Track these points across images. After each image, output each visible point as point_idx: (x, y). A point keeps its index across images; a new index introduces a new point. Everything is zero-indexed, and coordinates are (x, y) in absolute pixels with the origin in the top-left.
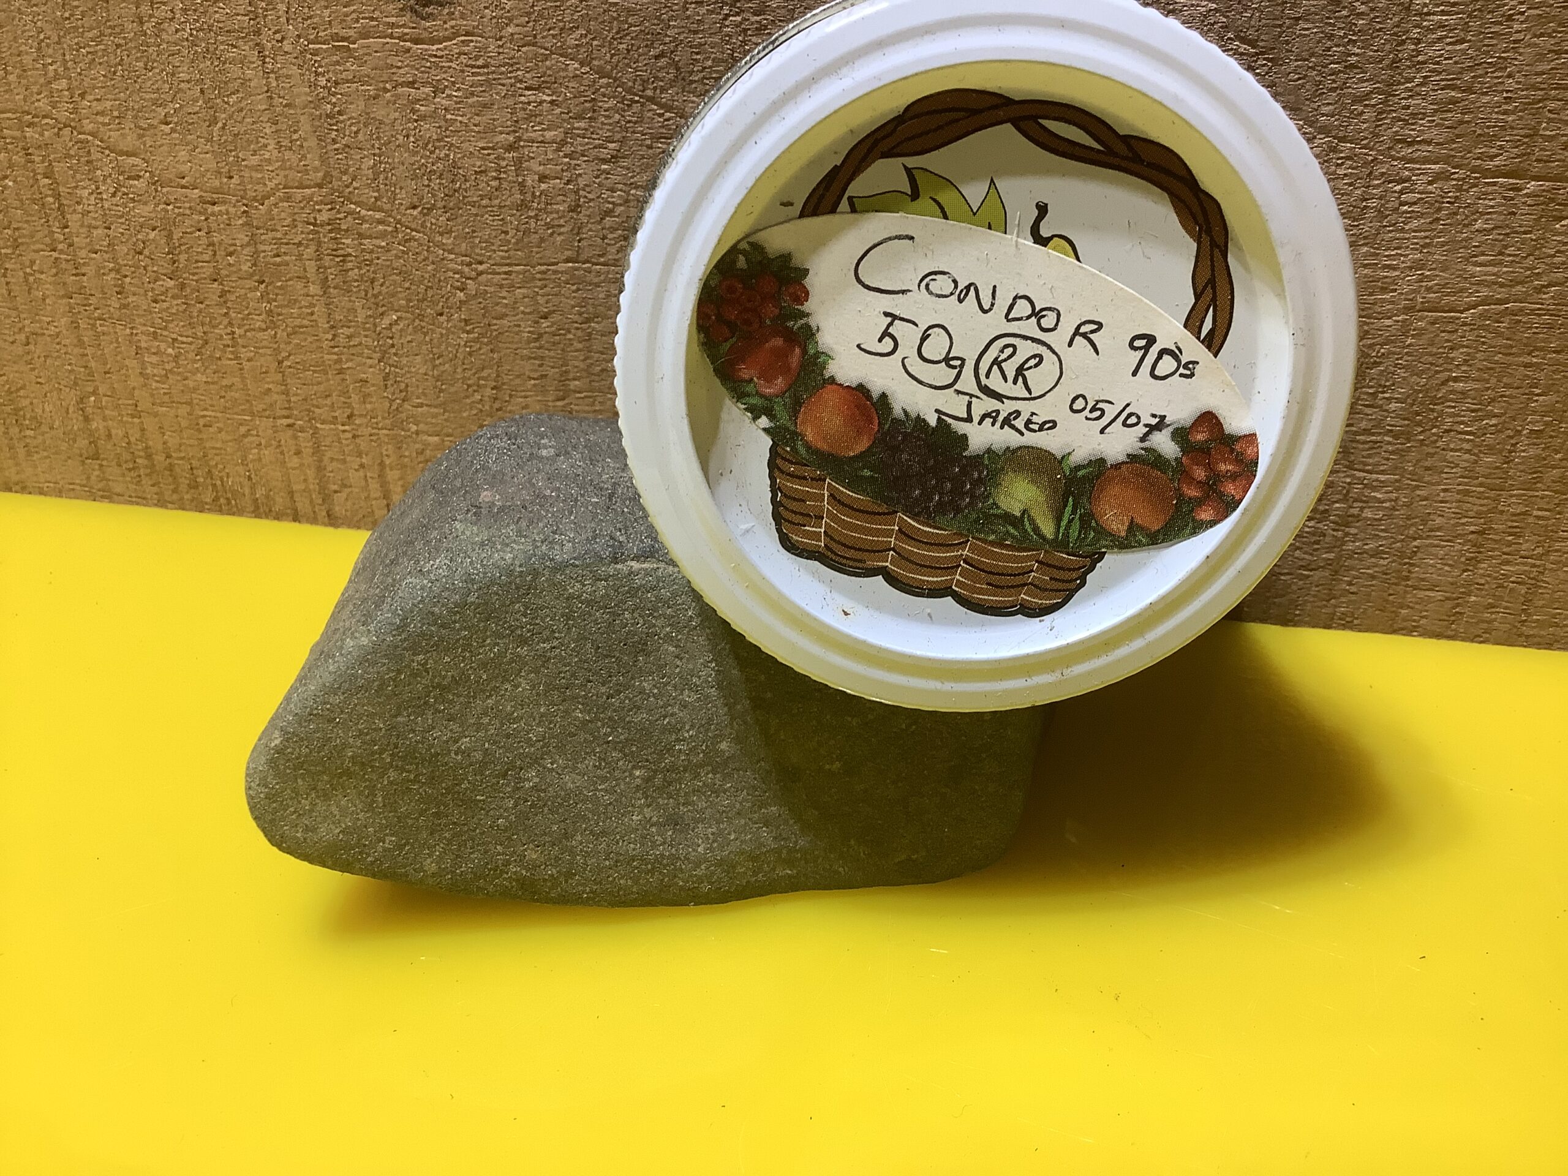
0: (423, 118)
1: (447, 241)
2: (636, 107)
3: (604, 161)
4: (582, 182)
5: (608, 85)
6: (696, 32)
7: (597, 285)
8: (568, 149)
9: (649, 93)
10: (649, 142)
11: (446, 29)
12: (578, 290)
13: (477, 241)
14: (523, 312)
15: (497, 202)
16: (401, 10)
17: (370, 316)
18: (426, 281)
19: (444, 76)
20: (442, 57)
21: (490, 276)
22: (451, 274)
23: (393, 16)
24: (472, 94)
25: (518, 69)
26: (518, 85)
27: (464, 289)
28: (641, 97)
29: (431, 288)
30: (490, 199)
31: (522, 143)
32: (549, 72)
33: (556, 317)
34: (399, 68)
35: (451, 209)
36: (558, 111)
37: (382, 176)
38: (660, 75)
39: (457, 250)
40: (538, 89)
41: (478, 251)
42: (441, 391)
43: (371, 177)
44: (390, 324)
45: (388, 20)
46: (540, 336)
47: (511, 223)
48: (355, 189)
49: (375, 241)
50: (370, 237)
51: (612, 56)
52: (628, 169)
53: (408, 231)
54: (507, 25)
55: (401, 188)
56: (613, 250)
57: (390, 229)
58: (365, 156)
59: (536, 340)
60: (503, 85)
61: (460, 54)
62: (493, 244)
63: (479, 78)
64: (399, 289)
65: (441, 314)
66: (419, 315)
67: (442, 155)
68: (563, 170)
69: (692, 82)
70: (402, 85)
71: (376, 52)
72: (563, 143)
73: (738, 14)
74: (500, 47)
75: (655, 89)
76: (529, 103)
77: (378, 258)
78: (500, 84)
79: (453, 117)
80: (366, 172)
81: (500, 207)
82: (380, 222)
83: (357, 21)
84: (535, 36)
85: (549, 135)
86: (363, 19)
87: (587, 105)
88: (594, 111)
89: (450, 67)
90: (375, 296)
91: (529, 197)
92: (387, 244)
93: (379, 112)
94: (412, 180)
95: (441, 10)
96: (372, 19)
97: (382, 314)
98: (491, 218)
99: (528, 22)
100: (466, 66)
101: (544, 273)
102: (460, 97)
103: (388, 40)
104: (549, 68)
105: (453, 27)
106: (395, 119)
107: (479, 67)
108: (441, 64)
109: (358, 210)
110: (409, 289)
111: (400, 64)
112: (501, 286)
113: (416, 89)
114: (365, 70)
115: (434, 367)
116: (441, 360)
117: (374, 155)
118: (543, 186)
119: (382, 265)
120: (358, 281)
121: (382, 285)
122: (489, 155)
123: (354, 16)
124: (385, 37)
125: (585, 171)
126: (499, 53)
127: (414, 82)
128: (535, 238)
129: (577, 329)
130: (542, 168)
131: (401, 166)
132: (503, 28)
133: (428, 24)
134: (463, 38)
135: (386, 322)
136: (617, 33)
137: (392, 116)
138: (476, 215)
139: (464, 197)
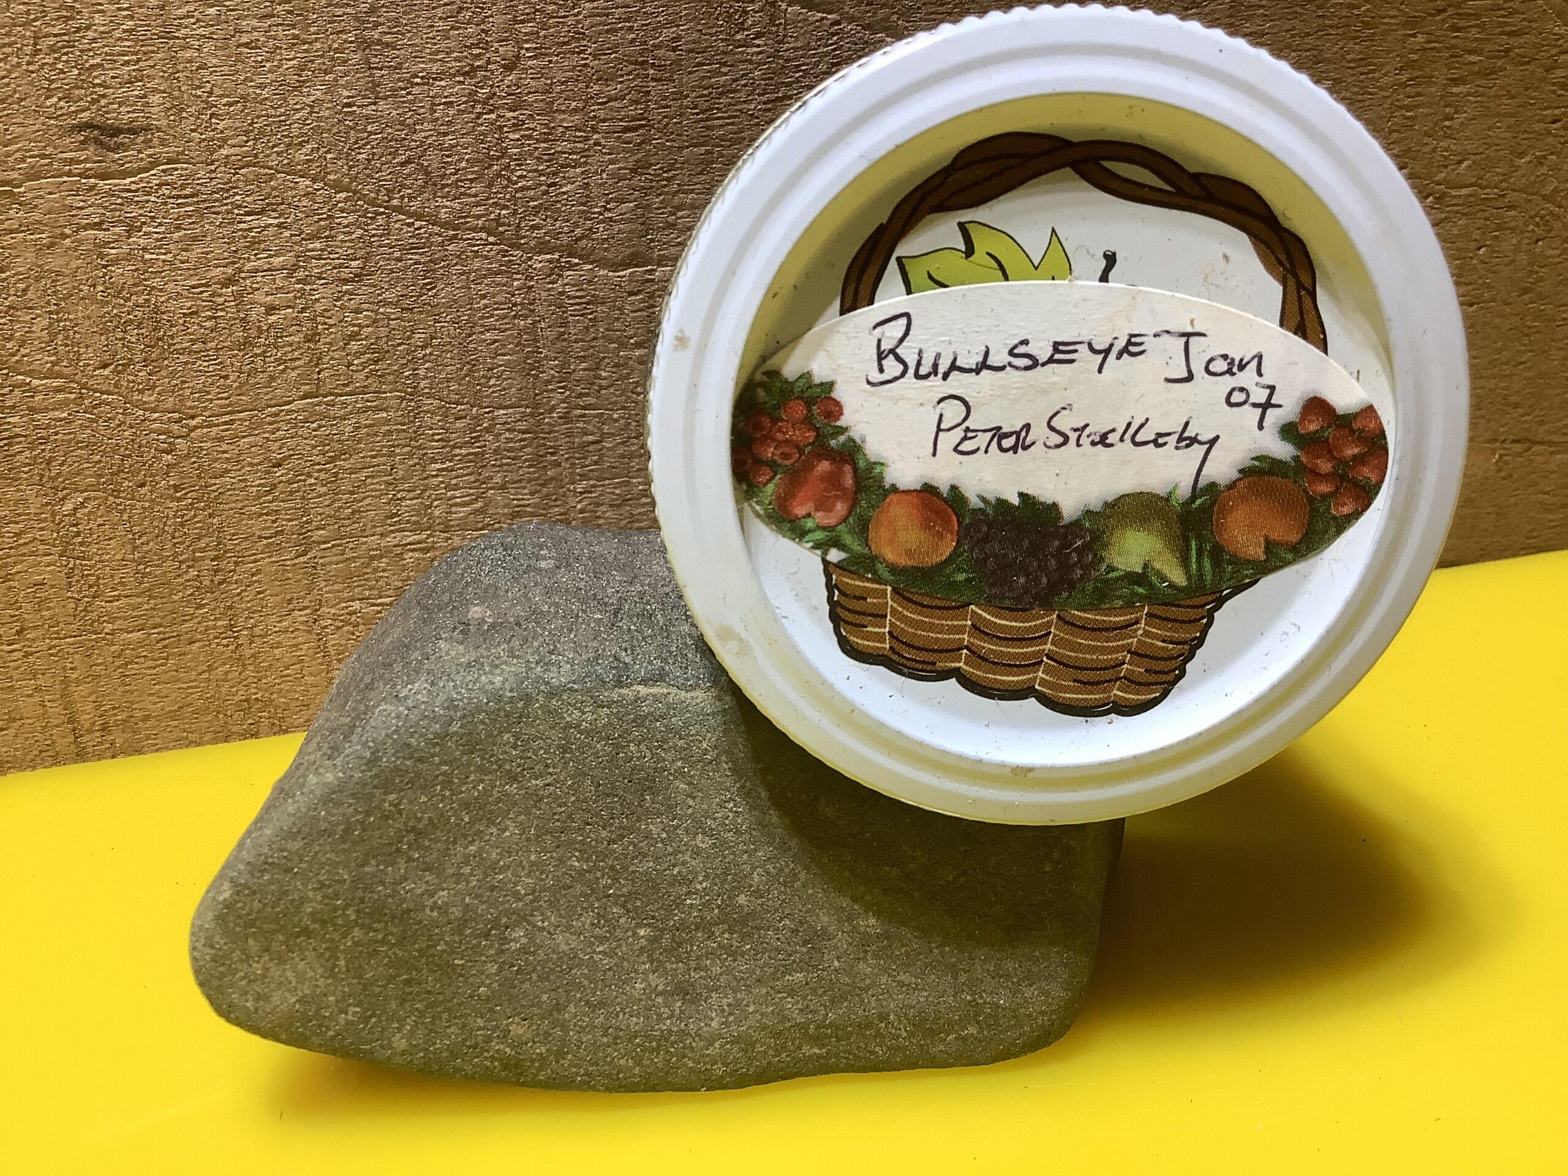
0: (115, 262)
1: (149, 398)
2: (380, 220)
3: (346, 281)
4: (320, 308)
5: (346, 200)
6: (445, 134)
7: (344, 418)
8: (301, 274)
9: (395, 202)
10: (397, 254)
11: (142, 159)
12: (320, 426)
13: (187, 392)
14: (251, 464)
15: (213, 345)
16: (82, 142)
17: (47, 504)
18: (122, 449)
19: (141, 212)
20: (137, 191)
21: (205, 430)
22: (154, 435)
23: (71, 151)
24: (179, 228)
25: (236, 194)
26: (236, 211)
27: (172, 451)
28: (386, 208)
29: (129, 456)
30: (203, 343)
31: (243, 275)
32: (274, 193)
33: (294, 462)
34: (82, 208)
35: (153, 361)
36: (287, 234)
37: (61, 337)
38: (408, 182)
39: (162, 406)
40: (262, 212)
41: (188, 404)
42: (145, 575)
43: (47, 339)
44: (75, 509)
45: (64, 155)
46: (274, 487)
47: (233, 365)
48: (23, 356)
49: (51, 415)
50: (46, 410)
51: (351, 167)
52: (375, 286)
53: (98, 394)
54: (220, 147)
55: (87, 347)
56: (361, 376)
57: (73, 396)
58: (38, 316)
59: (269, 492)
60: (217, 213)
61: (160, 185)
62: (208, 393)
63: (187, 209)
64: (85, 466)
65: (142, 485)
66: (113, 491)
67: (141, 301)
68: (295, 298)
69: (444, 186)
70: (86, 228)
71: (50, 193)
72: (295, 268)
73: (491, 112)
74: (212, 171)
75: (402, 197)
76: (250, 230)
77: (56, 434)
78: (213, 213)
79: (154, 256)
80: (39, 335)
81: (217, 350)
82: (58, 390)
83: (23, 160)
84: (256, 156)
85: (277, 261)
86: (31, 157)
87: (322, 223)
88: (332, 229)
89: (148, 201)
90: (53, 479)
91: (253, 332)
92: (69, 414)
93: (54, 262)
94: (101, 335)
95: (134, 139)
96: (43, 156)
97: (63, 499)
98: (206, 364)
99: (247, 142)
100: (169, 198)
101: (276, 415)
102: (164, 233)
103: (65, 179)
104: (274, 189)
105: (150, 156)
106: (78, 268)
107: (186, 197)
108: (136, 199)
109: (28, 380)
110: (99, 462)
111: (82, 204)
112: (221, 439)
113: (105, 230)
114: (36, 215)
115: (135, 548)
116: (144, 539)
117: (51, 313)
118: (273, 318)
119: (63, 440)
120: (29, 464)
121: (61, 465)
122: (202, 292)
123: (18, 155)
124: (61, 176)
125: (323, 295)
126: (211, 179)
127: (101, 223)
128: (261, 378)
129: (320, 471)
130: (269, 298)
131: (87, 323)
132: (215, 151)
133: (117, 156)
134: (164, 167)
135: (69, 506)
136: (356, 143)
137: (73, 265)
138: (186, 363)
139: (170, 345)
